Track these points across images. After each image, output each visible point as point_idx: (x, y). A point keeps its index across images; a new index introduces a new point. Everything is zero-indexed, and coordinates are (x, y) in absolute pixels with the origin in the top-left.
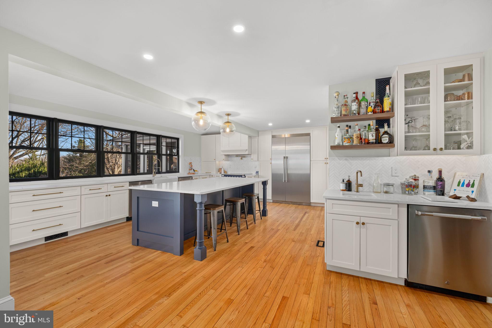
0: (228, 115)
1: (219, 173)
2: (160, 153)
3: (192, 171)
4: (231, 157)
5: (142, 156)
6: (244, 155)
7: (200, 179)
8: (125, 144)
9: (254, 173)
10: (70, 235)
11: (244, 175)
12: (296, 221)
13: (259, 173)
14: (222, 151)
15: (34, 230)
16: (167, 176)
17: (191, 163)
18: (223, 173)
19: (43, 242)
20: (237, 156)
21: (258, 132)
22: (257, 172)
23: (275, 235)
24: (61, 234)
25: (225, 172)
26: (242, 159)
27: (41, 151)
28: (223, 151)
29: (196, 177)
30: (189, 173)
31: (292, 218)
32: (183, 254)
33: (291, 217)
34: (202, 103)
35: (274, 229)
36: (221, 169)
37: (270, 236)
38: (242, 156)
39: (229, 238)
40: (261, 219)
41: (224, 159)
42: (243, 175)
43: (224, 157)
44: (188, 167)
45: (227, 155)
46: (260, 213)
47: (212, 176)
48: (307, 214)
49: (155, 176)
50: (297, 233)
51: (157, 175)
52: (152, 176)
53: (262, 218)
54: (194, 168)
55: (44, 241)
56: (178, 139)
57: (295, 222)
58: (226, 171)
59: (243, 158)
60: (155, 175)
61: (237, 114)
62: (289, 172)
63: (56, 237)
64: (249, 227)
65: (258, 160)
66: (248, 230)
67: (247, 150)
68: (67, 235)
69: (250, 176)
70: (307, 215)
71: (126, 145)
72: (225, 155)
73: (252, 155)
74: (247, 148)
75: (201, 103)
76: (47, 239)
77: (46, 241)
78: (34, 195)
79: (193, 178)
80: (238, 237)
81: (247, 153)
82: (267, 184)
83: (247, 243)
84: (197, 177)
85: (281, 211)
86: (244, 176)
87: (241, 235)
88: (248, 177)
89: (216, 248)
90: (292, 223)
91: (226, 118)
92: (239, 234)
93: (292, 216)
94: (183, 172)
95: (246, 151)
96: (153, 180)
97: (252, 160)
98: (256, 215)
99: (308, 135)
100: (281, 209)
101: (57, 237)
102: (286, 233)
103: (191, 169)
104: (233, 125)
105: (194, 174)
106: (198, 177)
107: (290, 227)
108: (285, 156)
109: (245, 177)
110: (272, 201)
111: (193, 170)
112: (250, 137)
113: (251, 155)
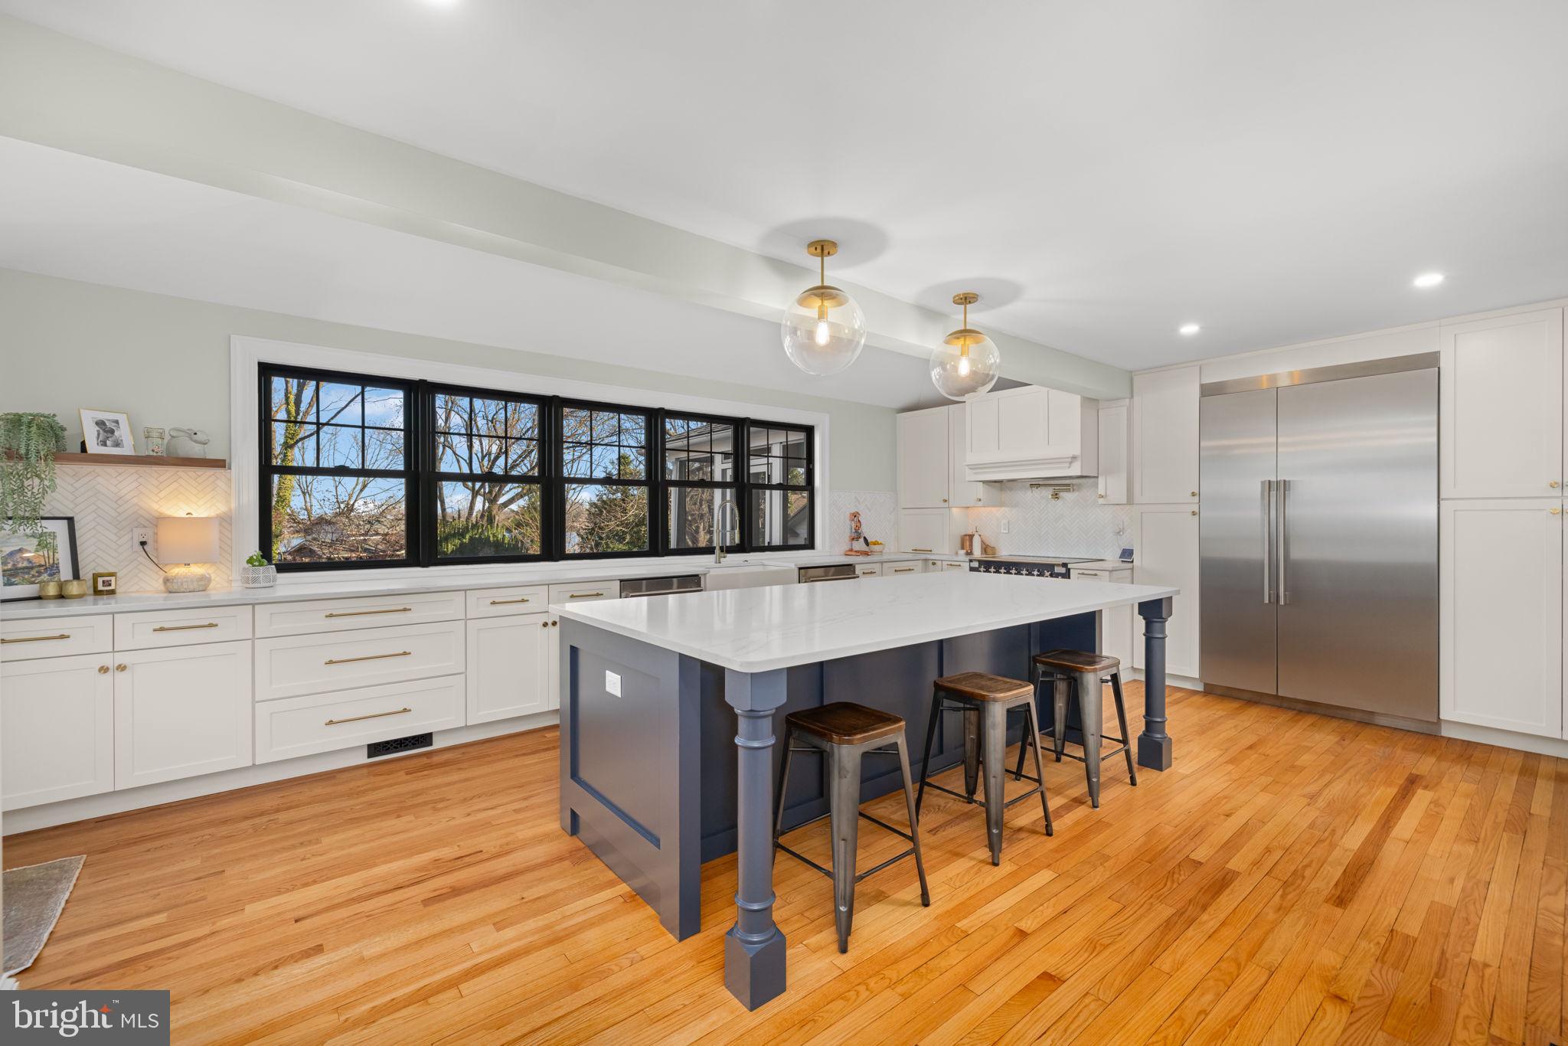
0: (966, 299)
1: (964, 552)
2: (746, 481)
3: (860, 545)
4: (1011, 489)
5: (673, 491)
6: (1067, 482)
7: (884, 577)
8: (677, 459)
9: (1112, 557)
10: (438, 744)
11: (1065, 565)
12: (1345, 832)
13: (1135, 556)
14: (971, 469)
15: (331, 722)
16: (765, 562)
17: (855, 515)
18: (977, 553)
19: (363, 758)
20: (1036, 484)
21: (1130, 377)
22: (1127, 554)
23: (1205, 917)
24: (414, 738)
25: (985, 548)
26: (1056, 496)
27: (358, 480)
28: (974, 467)
29: (868, 568)
30: (850, 552)
31: (1321, 803)
32: (698, 931)
33: (1313, 798)
34: (826, 252)
35: (1201, 863)
36: (971, 537)
37: (1170, 911)
38: (1058, 486)
39: (930, 880)
40: (1133, 783)
41: (980, 500)
42: (1058, 565)
43: (980, 490)
44: (846, 528)
45: (995, 482)
46: (1128, 753)
47: (934, 564)
48: (1420, 792)
49: (722, 559)
50: (1363, 934)
51: (728, 555)
52: (714, 560)
53: (1138, 780)
54: (867, 531)
55: (366, 755)
56: (809, 431)
57: (1339, 833)
58: (991, 542)
59: (1062, 494)
60: (724, 557)
61: (1011, 292)
62: (1296, 554)
63: (399, 746)
64: (1056, 826)
65: (1130, 501)
66: (1051, 843)
67: (1074, 458)
68: (431, 744)
69: (1093, 568)
70: (1421, 799)
71: (680, 461)
72: (984, 482)
73: (1101, 481)
74: (1077, 451)
75: (822, 248)
76: (375, 749)
77: (369, 756)
78: (331, 616)
79: (858, 570)
80: (988, 881)
81: (1075, 470)
82: (1170, 614)
83: (1022, 934)
84: (874, 565)
85: (1251, 747)
86: (1063, 570)
87: (1006, 868)
88: (1081, 572)
89: (849, 938)
90: (1320, 841)
91: (957, 318)
92: (995, 864)
93: (1319, 793)
94: (828, 548)
95: (1071, 463)
96: (705, 574)
97: (1101, 501)
98: (1103, 765)
99: (1430, 360)
100: (1251, 739)
101: (401, 746)
102: (1283, 910)
103: (857, 535)
104: (988, 342)
105: (866, 554)
106: (876, 567)
107: (1308, 873)
108: (1273, 479)
109: (1067, 575)
110: (1200, 688)
111: (862, 540)
112: (1091, 403)
113: (1097, 477)
